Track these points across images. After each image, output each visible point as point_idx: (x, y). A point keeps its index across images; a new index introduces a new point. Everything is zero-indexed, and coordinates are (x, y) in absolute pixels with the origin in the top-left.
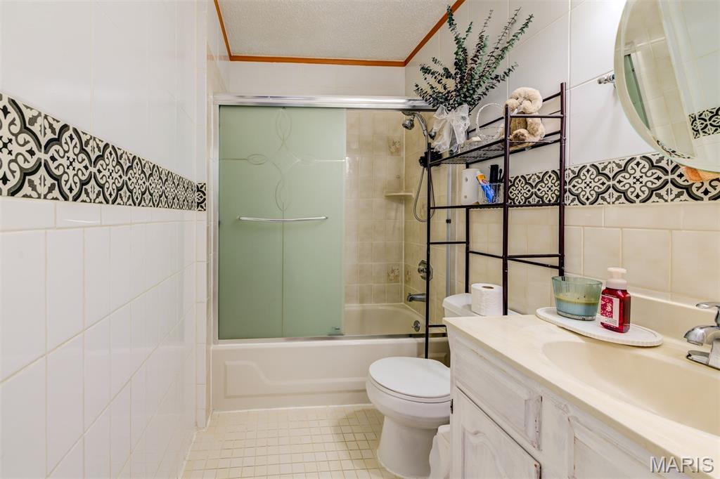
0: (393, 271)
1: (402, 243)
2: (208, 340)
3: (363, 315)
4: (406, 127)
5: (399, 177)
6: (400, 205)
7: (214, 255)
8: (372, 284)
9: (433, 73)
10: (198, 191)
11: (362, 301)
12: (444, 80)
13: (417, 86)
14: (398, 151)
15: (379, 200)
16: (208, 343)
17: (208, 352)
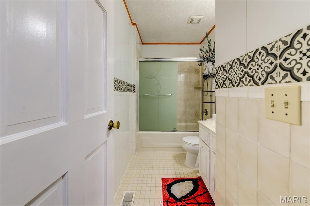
0: (197, 113)
1: (200, 104)
2: (136, 130)
3: (186, 126)
4: (199, 65)
5: (199, 81)
6: (199, 91)
7: (138, 106)
8: (190, 117)
9: (203, 51)
10: (133, 87)
11: (186, 122)
12: (207, 53)
13: (200, 54)
14: (198, 73)
15: (192, 89)
16: (136, 132)
17: (136, 133)
